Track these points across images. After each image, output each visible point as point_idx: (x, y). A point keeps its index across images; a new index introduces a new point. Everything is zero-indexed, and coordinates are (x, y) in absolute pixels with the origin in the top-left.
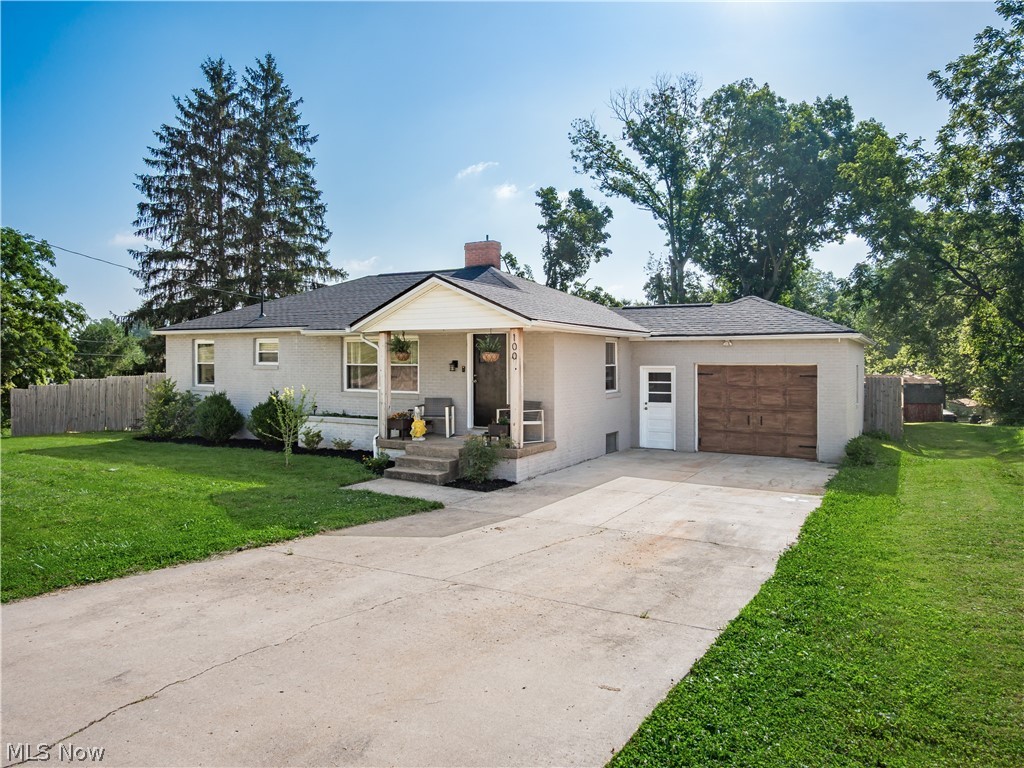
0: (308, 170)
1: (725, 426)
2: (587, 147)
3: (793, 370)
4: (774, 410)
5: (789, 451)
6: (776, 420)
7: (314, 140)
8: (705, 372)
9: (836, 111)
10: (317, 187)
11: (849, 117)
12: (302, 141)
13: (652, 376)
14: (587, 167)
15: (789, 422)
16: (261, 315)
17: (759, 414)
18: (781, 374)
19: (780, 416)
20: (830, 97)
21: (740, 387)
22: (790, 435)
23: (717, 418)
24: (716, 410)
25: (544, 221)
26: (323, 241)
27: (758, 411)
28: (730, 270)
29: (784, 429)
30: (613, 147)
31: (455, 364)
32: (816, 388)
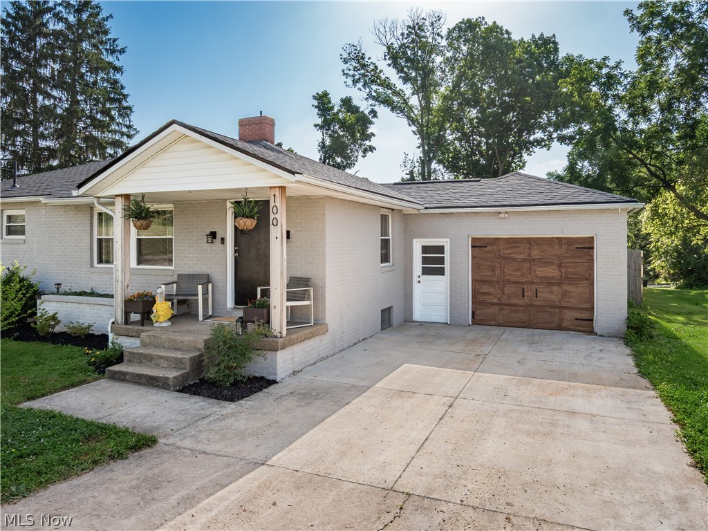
0: (118, 76)
1: (499, 299)
2: (355, 67)
3: (569, 241)
4: (549, 282)
5: (565, 324)
6: (551, 292)
7: (122, 51)
8: (479, 245)
9: (547, 45)
10: (125, 92)
11: (556, 50)
12: (113, 52)
13: (425, 249)
14: (355, 82)
15: (565, 294)
16: (14, 186)
17: (534, 287)
18: (557, 246)
19: (555, 289)
20: (542, 35)
21: (514, 260)
22: (565, 308)
23: (491, 290)
24: (490, 282)
25: (319, 121)
26: (129, 137)
27: (533, 283)
28: (465, 169)
29: (560, 301)
30: (376, 67)
31: (213, 235)
32: (593, 260)
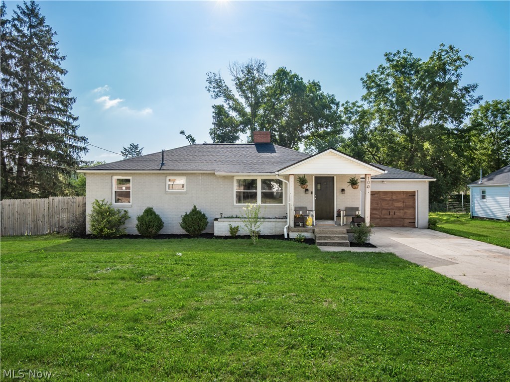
1: (380, 216)
2: (214, 86)
3: (407, 193)
4: (399, 209)
6: (400, 213)
15: (405, 213)
16: (162, 163)
17: (394, 211)
18: (402, 195)
19: (402, 211)
21: (386, 200)
22: (405, 218)
23: (377, 213)
24: (376, 209)
27: (393, 209)
29: (403, 216)
31: (307, 190)
32: (415, 200)
